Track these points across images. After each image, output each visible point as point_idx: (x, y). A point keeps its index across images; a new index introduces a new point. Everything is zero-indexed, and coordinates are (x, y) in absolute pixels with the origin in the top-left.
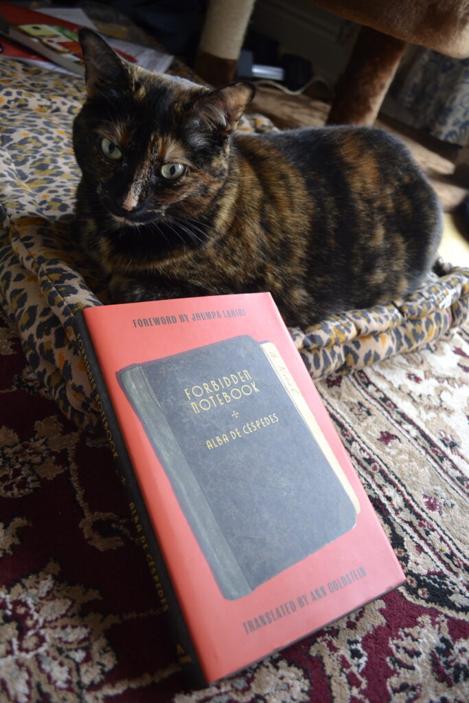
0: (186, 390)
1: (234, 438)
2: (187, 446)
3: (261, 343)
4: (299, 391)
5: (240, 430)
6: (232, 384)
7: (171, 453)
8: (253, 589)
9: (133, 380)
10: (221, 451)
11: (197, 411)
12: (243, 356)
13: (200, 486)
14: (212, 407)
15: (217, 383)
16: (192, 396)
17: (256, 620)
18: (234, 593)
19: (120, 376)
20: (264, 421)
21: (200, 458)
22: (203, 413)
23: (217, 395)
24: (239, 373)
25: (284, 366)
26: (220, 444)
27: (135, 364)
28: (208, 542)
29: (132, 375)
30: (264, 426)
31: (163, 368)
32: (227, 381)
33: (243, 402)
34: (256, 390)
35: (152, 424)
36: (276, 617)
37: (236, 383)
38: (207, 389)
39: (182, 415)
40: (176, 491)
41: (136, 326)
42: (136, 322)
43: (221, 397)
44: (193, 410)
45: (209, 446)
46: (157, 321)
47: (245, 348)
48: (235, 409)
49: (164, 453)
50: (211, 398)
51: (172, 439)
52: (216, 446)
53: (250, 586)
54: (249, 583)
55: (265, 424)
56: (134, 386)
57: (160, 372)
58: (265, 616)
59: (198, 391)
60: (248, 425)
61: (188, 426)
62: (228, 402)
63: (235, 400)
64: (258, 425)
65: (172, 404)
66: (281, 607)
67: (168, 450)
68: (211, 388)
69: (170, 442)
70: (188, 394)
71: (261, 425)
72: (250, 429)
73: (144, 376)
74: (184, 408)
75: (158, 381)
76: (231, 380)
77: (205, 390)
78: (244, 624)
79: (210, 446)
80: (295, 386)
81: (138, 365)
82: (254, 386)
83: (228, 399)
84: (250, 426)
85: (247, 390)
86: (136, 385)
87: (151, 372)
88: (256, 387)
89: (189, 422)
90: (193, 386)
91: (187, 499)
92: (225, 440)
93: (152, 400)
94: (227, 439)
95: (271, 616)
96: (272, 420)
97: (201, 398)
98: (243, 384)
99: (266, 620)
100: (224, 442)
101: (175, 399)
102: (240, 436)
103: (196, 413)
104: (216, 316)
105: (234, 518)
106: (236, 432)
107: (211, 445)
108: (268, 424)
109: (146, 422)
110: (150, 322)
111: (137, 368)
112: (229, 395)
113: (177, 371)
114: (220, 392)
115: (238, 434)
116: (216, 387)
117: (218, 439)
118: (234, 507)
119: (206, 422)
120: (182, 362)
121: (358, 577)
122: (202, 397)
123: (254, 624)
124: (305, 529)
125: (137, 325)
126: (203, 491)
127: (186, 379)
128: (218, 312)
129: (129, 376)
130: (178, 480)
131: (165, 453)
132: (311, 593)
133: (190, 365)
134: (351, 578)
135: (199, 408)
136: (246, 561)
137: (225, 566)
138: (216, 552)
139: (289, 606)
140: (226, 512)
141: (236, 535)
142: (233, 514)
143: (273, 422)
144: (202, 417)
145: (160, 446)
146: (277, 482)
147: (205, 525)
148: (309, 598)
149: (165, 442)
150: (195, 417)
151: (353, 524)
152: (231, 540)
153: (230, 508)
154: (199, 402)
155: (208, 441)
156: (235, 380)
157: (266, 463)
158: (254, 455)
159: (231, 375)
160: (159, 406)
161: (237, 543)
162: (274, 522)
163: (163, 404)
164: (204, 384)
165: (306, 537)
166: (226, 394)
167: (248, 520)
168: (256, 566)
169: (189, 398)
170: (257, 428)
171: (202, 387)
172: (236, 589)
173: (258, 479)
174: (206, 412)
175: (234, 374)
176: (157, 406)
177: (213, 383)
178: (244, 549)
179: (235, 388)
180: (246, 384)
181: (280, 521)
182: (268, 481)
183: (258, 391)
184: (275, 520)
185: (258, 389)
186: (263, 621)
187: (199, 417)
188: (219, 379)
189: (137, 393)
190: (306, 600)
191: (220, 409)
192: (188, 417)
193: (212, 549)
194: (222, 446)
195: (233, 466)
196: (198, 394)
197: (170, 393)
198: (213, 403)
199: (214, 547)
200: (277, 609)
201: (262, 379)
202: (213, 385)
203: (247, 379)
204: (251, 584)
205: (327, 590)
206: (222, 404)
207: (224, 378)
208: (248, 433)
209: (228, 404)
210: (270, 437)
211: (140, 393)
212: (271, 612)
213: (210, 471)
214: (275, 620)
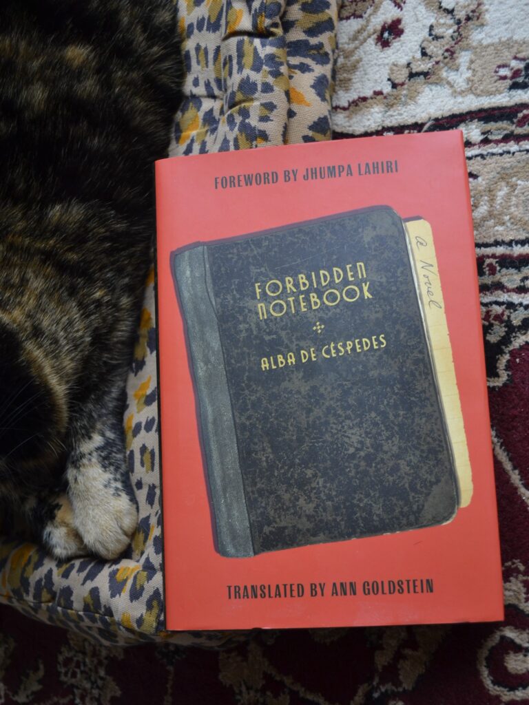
0: (257, 285)
1: (304, 361)
2: (233, 361)
3: (407, 220)
4: (442, 305)
5: (318, 350)
6: (332, 281)
7: (209, 366)
8: (255, 553)
10: (276, 376)
11: (263, 315)
12: (367, 239)
13: (233, 415)
14: (286, 313)
15: (309, 278)
16: (264, 294)
17: (246, 587)
18: (230, 550)
19: (174, 256)
20: (360, 343)
21: (245, 378)
22: (270, 319)
23: (301, 297)
24: (348, 267)
25: (434, 261)
26: (280, 366)
27: (199, 242)
28: (219, 482)
29: (190, 257)
30: (358, 350)
31: (235, 251)
32: (325, 276)
33: (338, 311)
34: (367, 295)
35: (196, 325)
36: (273, 594)
37: (337, 281)
38: (289, 286)
39: (241, 318)
40: (200, 415)
41: (216, 187)
42: (219, 181)
43: (307, 300)
44: (257, 313)
45: (263, 366)
46: (248, 180)
47: (374, 228)
48: (321, 320)
49: (200, 365)
50: (291, 299)
51: (216, 349)
52: (274, 367)
53: (254, 549)
54: (253, 545)
55: (362, 347)
57: (230, 256)
58: (259, 589)
59: (275, 288)
60: (332, 345)
61: (244, 334)
62: (314, 308)
63: (327, 307)
64: (349, 348)
65: (232, 302)
66: (285, 586)
67: (207, 362)
68: (296, 285)
69: (213, 352)
70: (258, 291)
71: (354, 349)
72: (333, 351)
73: (206, 260)
74: (246, 310)
75: (223, 269)
76: (332, 276)
77: (284, 288)
78: (229, 587)
79: (265, 365)
80: (438, 296)
81: (204, 244)
82: (365, 288)
83: (316, 303)
84: (336, 348)
85: (351, 294)
86: (192, 271)
87: (217, 255)
88: (369, 290)
89: (247, 330)
90: (271, 279)
91: (210, 427)
92: (289, 361)
93: (206, 294)
94: (293, 360)
95: (266, 591)
96: (375, 343)
97: (275, 298)
98: (350, 283)
99: (259, 592)
100: (287, 363)
101: (238, 296)
102: (314, 359)
103: (261, 318)
104: (344, 173)
105: (265, 464)
106: (309, 353)
107: (267, 365)
108: (365, 349)
109: (189, 322)
110: (239, 181)
111: (200, 248)
112: (320, 297)
113: (254, 256)
114: (307, 293)
115: (313, 355)
116: (304, 284)
117: (280, 358)
118: (270, 450)
119: (269, 334)
120: (266, 243)
121: (418, 589)
123: (242, 592)
124: (361, 505)
125: (219, 185)
126: (235, 421)
127: (263, 269)
128: (349, 166)
129: (186, 258)
130: (207, 400)
131: (202, 364)
132: (334, 584)
133: (276, 249)
134: (405, 586)
135: (268, 312)
136: (260, 519)
137: (229, 516)
138: (225, 498)
139: (295, 588)
140: (256, 455)
141: (259, 485)
142: (264, 459)
143: (375, 347)
144: (267, 324)
145: (198, 355)
146: (345, 432)
147: (222, 463)
148: (328, 590)
149: (206, 351)
150: (258, 325)
151: (446, 519)
152: (249, 489)
153: (264, 450)
154: (271, 303)
155: (266, 359)
156: (339, 277)
157: (339, 404)
158: (326, 389)
159: (335, 269)
160: (214, 303)
161: (257, 496)
162: (318, 483)
163: (219, 300)
164: (287, 279)
165: (358, 515)
166: (316, 296)
167: (282, 471)
168: (270, 529)
169: (258, 298)
170: (346, 351)
171: (283, 282)
172: (235, 546)
173: (318, 422)
174: (276, 318)
175: (339, 268)
176: (211, 302)
177: (302, 278)
178: (263, 505)
179: (334, 288)
180: (354, 285)
181: (328, 485)
182: (332, 428)
183: (370, 297)
184: (321, 481)
185: (372, 294)
186: (255, 592)
187: (264, 323)
188: (313, 273)
189: (189, 282)
190: (322, 590)
191: (298, 317)
192: (248, 323)
193: (221, 493)
194: (282, 368)
195: (288, 399)
196: (273, 292)
197: (233, 287)
198: (291, 308)
199: (225, 491)
200: (278, 586)
201: (384, 280)
202: (301, 281)
203: (358, 277)
204: (256, 546)
205: (359, 589)
206: (304, 310)
207: (322, 272)
208: (329, 357)
209: (315, 310)
210: (360, 367)
211: (193, 283)
212: (269, 586)
213: (253, 398)
214: (270, 597)
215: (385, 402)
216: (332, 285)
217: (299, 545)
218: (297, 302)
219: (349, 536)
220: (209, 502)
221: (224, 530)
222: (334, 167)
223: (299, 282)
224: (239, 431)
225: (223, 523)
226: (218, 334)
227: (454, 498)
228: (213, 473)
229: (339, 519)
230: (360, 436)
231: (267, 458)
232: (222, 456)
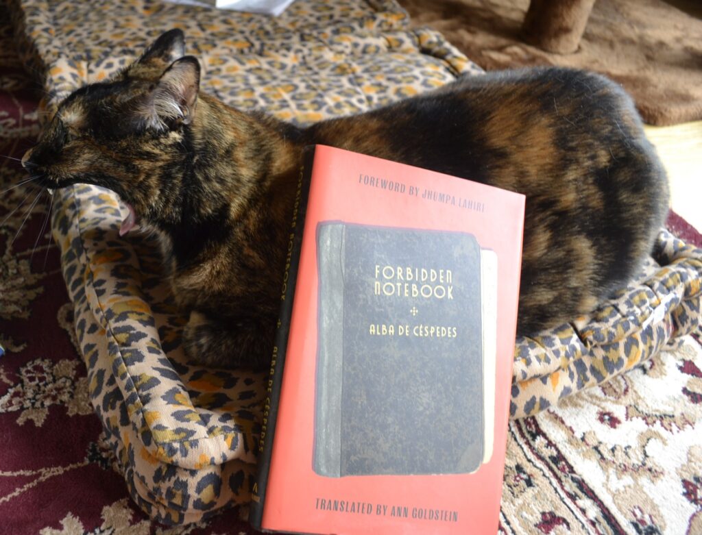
0: (377, 267)
1: (400, 334)
2: (350, 321)
3: (483, 249)
5: (411, 329)
6: (429, 279)
7: (332, 321)
8: (342, 475)
9: (331, 238)
10: (379, 340)
11: (377, 292)
12: (456, 255)
13: (343, 364)
14: (394, 294)
15: (413, 272)
16: (381, 275)
17: (330, 501)
18: (323, 470)
19: (320, 227)
20: (440, 330)
21: (357, 337)
22: (382, 296)
23: (406, 285)
24: (441, 271)
25: (496, 284)
26: (383, 333)
27: (340, 221)
28: (324, 414)
29: (332, 231)
31: (366, 236)
32: (424, 274)
33: (429, 302)
34: (450, 296)
35: (327, 286)
36: (349, 509)
37: (432, 280)
38: (399, 274)
39: (361, 289)
40: (319, 359)
41: (360, 181)
42: (363, 177)
43: (410, 288)
44: (374, 289)
45: (371, 331)
46: (384, 184)
47: (462, 248)
48: (417, 306)
49: (325, 319)
50: (399, 284)
51: (339, 309)
52: (378, 333)
53: (341, 472)
54: (341, 468)
55: (440, 334)
56: (328, 243)
57: (361, 238)
58: (339, 504)
59: (389, 273)
60: (421, 327)
61: (361, 302)
62: (413, 295)
63: (422, 297)
64: (432, 332)
65: (357, 275)
66: (359, 504)
67: (331, 317)
68: (404, 275)
69: (337, 311)
70: (377, 271)
71: (435, 334)
72: (421, 332)
73: (344, 236)
74: (366, 284)
75: (354, 246)
76: (429, 275)
77: (396, 275)
78: (318, 500)
79: (372, 331)
81: (343, 223)
82: (450, 291)
83: (415, 293)
84: (423, 330)
85: (440, 292)
86: (331, 242)
87: (352, 235)
88: (452, 293)
89: (364, 300)
90: (387, 265)
91: (325, 369)
92: (390, 331)
93: (339, 263)
94: (393, 331)
95: (345, 506)
96: (449, 333)
97: (388, 281)
98: (440, 284)
99: (339, 506)
100: (388, 332)
101: (362, 271)
102: (407, 334)
103: (376, 293)
104: (450, 202)
105: (360, 407)
106: (405, 329)
107: (374, 331)
109: (323, 282)
110: (377, 182)
111: (340, 226)
112: (419, 289)
113: (378, 244)
114: (411, 283)
115: (407, 331)
116: (410, 276)
117: (384, 328)
118: (365, 397)
119: (380, 306)
120: (388, 237)
121: (448, 518)
122: (390, 281)
123: (326, 504)
124: (421, 450)
125: (362, 181)
126: (343, 369)
127: (383, 256)
128: (454, 198)
129: (329, 231)
130: (326, 348)
131: (327, 318)
132: (394, 507)
133: (394, 243)
134: (439, 515)
135: (381, 290)
136: (349, 449)
137: (327, 443)
138: (326, 427)
139: (366, 506)
140: (355, 398)
141: (353, 423)
142: (360, 403)
143: (449, 336)
144: (379, 299)
145: (325, 310)
146: (419, 394)
147: (329, 400)
148: (389, 510)
149: (332, 309)
150: (372, 297)
151: (473, 470)
152: (345, 424)
153: (361, 396)
154: (384, 283)
155: (373, 326)
156: (434, 277)
157: (418, 372)
158: (411, 359)
159: (432, 271)
160: (344, 271)
161: (350, 430)
162: (395, 429)
163: (348, 271)
164: (399, 268)
165: (418, 457)
166: (416, 287)
167: (371, 415)
168: (355, 458)
169: (376, 276)
170: (430, 334)
171: (396, 270)
172: (327, 468)
173: (402, 383)
174: (386, 296)
175: (435, 270)
176: (342, 270)
177: (409, 271)
178: (353, 438)
179: (429, 284)
180: (443, 286)
181: (401, 431)
182: (411, 389)
183: (452, 298)
184: (397, 427)
185: (453, 296)
186: (336, 506)
187: (377, 298)
188: (417, 270)
189: (328, 250)
190: (385, 510)
191: (402, 300)
192: (366, 294)
193: (324, 424)
194: (384, 336)
195: (385, 360)
196: (388, 276)
197: (360, 263)
198: (397, 291)
199: (327, 423)
200: (354, 504)
201: (463, 288)
202: (408, 273)
203: (446, 281)
204: (343, 471)
205: (410, 513)
206: (406, 295)
207: (423, 270)
208: (417, 335)
209: (413, 298)
210: (437, 348)
211: (331, 252)
212: (347, 503)
213: (360, 354)
214: (347, 511)
215: (449, 378)
216: (428, 281)
217: (374, 474)
218: (402, 287)
219: (410, 472)
220: (314, 429)
221: (322, 453)
222: (444, 195)
223: (406, 273)
224: (345, 378)
225: (321, 448)
226: (342, 297)
227: (480, 456)
228: (321, 406)
229: (404, 458)
230: (429, 399)
231: (362, 402)
232: (330, 395)
